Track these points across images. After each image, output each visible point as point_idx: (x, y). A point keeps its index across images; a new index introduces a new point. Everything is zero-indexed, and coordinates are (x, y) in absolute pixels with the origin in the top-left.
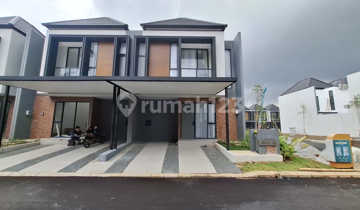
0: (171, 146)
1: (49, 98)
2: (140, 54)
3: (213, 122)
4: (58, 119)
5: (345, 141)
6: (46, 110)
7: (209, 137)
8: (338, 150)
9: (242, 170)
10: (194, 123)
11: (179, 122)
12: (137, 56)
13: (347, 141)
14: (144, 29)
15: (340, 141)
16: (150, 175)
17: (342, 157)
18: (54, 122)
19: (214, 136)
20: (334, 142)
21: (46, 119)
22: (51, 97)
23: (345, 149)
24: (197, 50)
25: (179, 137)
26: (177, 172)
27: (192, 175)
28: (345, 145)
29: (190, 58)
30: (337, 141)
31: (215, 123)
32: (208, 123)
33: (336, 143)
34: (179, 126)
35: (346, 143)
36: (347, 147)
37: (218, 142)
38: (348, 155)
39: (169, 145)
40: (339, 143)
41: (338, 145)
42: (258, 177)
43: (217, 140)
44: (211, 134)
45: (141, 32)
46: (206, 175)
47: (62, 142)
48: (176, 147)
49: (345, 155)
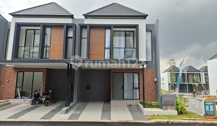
0: (105, 105)
1: (13, 69)
2: (83, 37)
3: (137, 87)
4: (19, 85)
5: (211, 102)
6: (10, 78)
7: (134, 99)
8: (207, 108)
9: (149, 119)
10: (123, 88)
11: (112, 87)
12: (81, 38)
13: (213, 102)
14: (86, 18)
15: (208, 102)
16: (94, 121)
17: (209, 112)
18: (16, 87)
19: (138, 98)
20: (205, 102)
21: (10, 84)
22: (14, 68)
23: (211, 107)
24: (126, 31)
25: (112, 98)
26: (110, 119)
27: (119, 121)
28: (211, 105)
29: (120, 36)
30: (207, 102)
31: (139, 88)
32: (133, 88)
33: (206, 103)
34: (112, 90)
35: (212, 103)
36: (212, 106)
37: (140, 103)
38: (213, 110)
39: (104, 104)
40: (208, 103)
41: (207, 105)
42: (157, 122)
43: (139, 101)
44: (136, 96)
45: (83, 20)
46: (126, 121)
47: (26, 102)
48: (109, 106)
49: (211, 110)
